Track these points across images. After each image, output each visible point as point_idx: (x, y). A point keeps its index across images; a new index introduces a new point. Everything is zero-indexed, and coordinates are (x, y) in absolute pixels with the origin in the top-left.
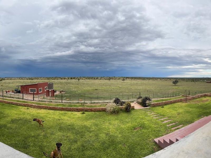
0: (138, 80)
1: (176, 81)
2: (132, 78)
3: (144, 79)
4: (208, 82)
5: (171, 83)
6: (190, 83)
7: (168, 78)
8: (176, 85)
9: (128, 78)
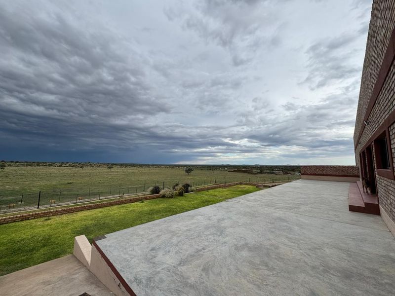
0: (133, 168)
1: (189, 169)
2: (122, 165)
3: (141, 166)
4: (231, 170)
5: (184, 172)
6: (207, 172)
7: (176, 166)
8: (190, 174)
9: (116, 165)
